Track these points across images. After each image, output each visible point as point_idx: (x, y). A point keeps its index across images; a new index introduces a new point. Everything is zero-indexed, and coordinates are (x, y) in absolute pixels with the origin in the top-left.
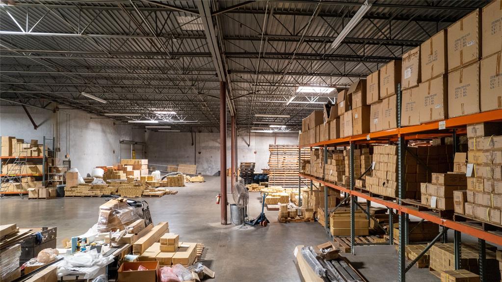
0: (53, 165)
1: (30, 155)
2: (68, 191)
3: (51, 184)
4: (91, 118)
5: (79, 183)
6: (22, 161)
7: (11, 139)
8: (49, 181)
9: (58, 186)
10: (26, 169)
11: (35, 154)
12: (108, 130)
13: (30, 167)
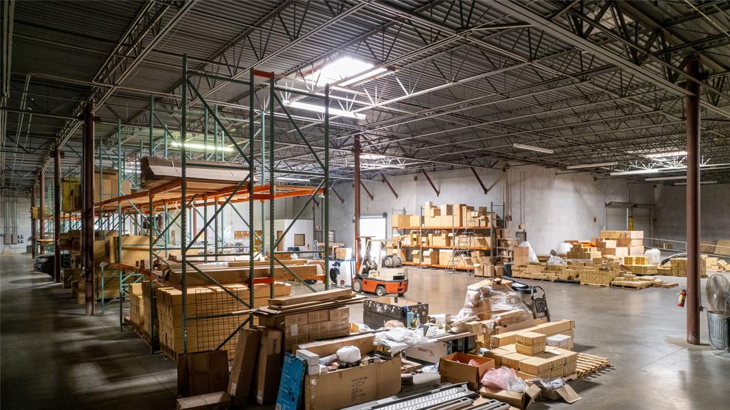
0: (501, 237)
1: (478, 225)
2: (516, 271)
3: (500, 260)
4: (556, 174)
5: (531, 261)
6: (470, 232)
7: (461, 206)
8: (497, 256)
9: (505, 263)
10: (474, 242)
11: (483, 224)
12: (585, 190)
13: (479, 240)
